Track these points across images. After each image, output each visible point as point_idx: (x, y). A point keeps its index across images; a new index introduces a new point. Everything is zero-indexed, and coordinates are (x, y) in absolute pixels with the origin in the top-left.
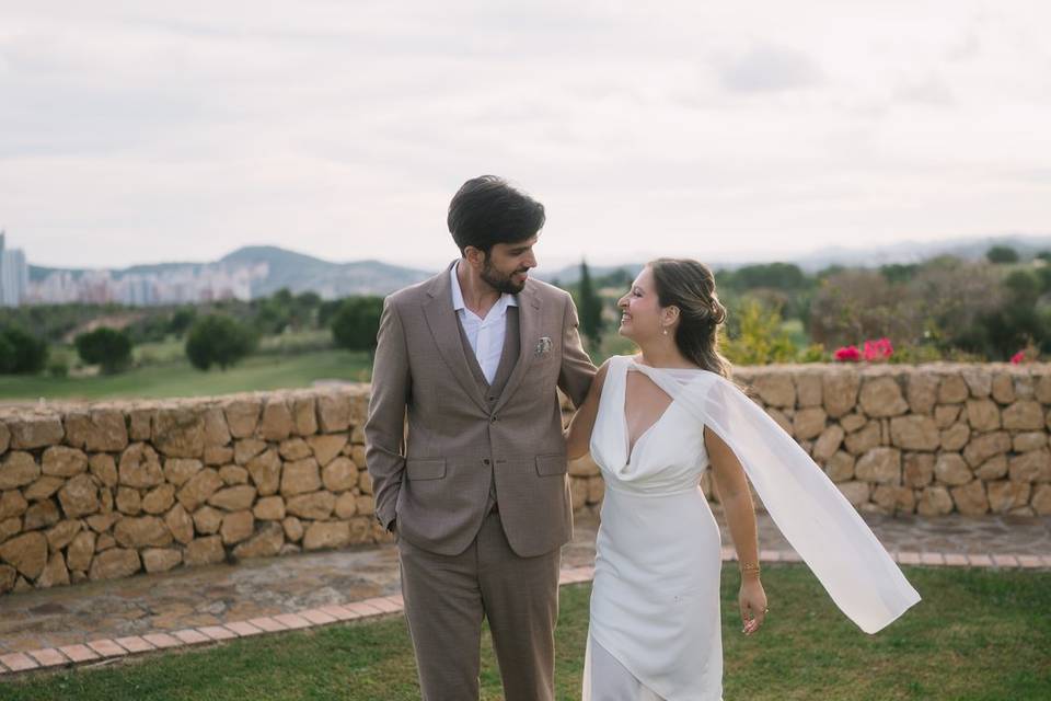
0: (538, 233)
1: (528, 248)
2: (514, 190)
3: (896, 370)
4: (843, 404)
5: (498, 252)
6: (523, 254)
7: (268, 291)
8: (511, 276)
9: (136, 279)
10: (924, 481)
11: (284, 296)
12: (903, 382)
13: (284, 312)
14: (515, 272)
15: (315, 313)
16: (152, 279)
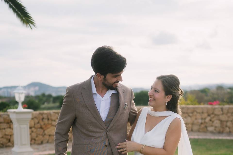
0: (124, 70)
1: (120, 75)
2: (116, 52)
3: (221, 106)
4: (211, 112)
5: (109, 76)
6: (118, 77)
7: (39, 94)
8: (113, 84)
9: (5, 90)
10: (225, 126)
11: (43, 95)
12: (222, 109)
13: (44, 99)
14: (114, 83)
15: (52, 99)
16: (9, 90)
